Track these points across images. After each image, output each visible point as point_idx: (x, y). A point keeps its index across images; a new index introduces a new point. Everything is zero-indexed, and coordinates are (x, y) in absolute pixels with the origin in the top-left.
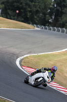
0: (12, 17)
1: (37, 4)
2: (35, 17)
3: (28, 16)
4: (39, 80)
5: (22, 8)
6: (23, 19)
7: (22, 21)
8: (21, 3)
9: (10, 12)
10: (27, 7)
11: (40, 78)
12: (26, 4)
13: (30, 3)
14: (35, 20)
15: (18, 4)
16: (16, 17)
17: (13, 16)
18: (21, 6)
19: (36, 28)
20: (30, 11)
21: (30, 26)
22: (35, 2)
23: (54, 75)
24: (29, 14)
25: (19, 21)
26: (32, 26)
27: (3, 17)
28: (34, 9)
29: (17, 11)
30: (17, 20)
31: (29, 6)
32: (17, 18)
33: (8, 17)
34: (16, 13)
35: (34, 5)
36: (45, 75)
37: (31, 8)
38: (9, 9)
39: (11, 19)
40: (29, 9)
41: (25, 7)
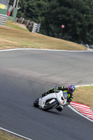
0: (55, 34)
1: (90, 16)
2: (88, 34)
3: (78, 33)
4: (51, 102)
5: (69, 21)
6: (70, 37)
7: (70, 40)
8: (68, 15)
9: (52, 27)
10: (77, 20)
11: (52, 99)
12: (75, 16)
13: (81, 14)
14: (88, 38)
15: (64, 16)
16: (61, 34)
17: (58, 33)
18: (68, 18)
19: (89, 50)
20: (81, 26)
21: (81, 46)
22: (88, 14)
23: (71, 97)
24: (79, 30)
25: (65, 39)
26: (83, 46)
27: (43, 34)
28: (86, 23)
29: (63, 26)
30: (62, 38)
31: (80, 19)
32: (63, 35)
33: (50, 33)
34: (61, 28)
35: (86, 17)
36: (58, 96)
37: (81, 22)
38: (51, 23)
39: (54, 36)
40: (79, 23)
41: (73, 20)
